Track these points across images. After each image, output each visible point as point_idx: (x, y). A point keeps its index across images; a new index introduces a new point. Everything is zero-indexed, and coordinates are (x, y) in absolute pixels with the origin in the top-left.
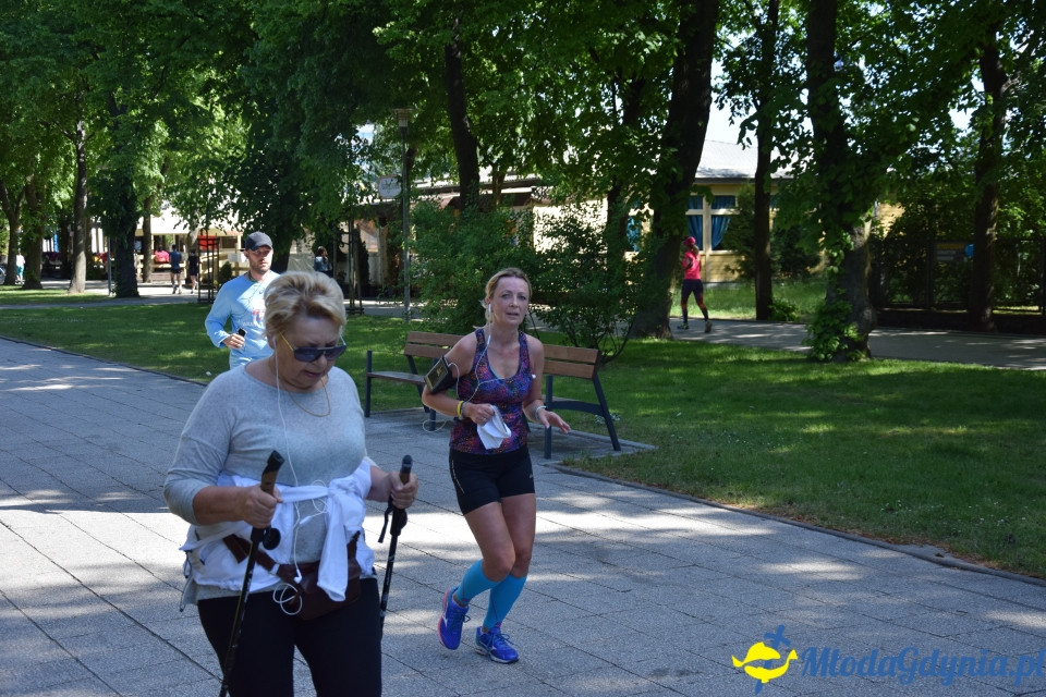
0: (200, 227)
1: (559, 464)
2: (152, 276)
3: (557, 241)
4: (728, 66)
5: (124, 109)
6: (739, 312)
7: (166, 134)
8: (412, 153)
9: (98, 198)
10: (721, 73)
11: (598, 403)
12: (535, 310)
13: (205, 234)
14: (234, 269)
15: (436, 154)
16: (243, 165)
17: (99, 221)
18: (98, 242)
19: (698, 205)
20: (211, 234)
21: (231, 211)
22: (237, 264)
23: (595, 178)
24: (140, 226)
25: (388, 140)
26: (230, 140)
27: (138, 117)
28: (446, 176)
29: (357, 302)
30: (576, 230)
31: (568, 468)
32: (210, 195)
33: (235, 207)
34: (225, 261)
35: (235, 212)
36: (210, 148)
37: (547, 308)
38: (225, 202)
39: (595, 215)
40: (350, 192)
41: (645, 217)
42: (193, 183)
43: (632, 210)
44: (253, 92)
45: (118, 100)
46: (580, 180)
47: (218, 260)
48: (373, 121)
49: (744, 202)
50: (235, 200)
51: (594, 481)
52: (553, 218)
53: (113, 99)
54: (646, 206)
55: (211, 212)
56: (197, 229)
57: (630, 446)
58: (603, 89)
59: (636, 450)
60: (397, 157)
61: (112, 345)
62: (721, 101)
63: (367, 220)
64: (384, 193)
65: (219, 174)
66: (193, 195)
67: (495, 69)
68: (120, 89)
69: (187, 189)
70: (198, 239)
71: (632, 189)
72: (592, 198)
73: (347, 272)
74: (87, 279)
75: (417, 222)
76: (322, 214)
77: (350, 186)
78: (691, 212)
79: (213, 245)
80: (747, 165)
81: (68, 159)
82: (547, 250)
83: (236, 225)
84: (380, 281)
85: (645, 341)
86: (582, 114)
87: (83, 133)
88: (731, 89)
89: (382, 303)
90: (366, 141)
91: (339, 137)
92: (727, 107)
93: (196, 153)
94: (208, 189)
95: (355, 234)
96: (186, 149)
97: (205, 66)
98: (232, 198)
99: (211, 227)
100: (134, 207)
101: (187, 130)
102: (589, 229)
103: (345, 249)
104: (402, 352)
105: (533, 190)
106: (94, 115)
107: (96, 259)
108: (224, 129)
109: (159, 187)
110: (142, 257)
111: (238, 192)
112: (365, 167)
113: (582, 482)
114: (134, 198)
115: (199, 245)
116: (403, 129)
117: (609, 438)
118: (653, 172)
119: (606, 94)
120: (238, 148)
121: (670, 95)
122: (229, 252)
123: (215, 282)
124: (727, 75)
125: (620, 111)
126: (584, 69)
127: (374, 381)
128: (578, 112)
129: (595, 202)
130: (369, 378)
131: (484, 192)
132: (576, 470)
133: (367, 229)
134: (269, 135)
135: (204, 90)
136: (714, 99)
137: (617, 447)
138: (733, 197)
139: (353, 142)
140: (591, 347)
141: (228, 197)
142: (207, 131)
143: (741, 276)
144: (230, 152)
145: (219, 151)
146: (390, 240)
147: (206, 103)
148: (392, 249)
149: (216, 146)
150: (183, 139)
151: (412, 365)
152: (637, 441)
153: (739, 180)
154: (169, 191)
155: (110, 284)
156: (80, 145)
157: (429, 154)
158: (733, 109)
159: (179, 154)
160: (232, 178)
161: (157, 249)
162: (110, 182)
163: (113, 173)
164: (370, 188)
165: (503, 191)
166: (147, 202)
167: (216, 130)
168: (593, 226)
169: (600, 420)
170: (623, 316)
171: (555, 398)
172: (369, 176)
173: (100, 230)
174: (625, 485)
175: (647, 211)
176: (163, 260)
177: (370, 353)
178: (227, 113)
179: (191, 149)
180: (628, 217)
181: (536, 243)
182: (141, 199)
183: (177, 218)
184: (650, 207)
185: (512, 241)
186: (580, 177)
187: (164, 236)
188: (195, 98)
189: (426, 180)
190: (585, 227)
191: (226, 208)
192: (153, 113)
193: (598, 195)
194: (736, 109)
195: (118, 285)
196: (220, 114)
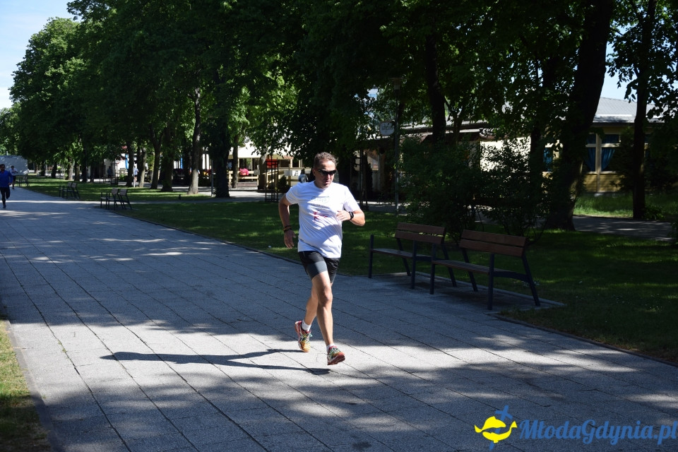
0: (268, 153)
1: (498, 314)
2: (238, 184)
3: (498, 164)
4: (617, 48)
5: (224, 80)
6: (620, 213)
7: (248, 95)
8: (402, 107)
9: (207, 135)
10: (612, 52)
11: (525, 273)
12: (481, 210)
13: (270, 158)
14: (288, 180)
15: (417, 107)
16: (295, 114)
17: (207, 150)
18: (206, 162)
19: (593, 141)
20: (274, 158)
21: (287, 143)
22: (290, 177)
23: (523, 122)
24: (231, 153)
25: (386, 98)
26: (287, 99)
27: (232, 84)
28: (423, 121)
29: (364, 202)
30: (510, 157)
31: (504, 317)
32: (274, 134)
33: (289, 141)
34: (282, 175)
35: (289, 144)
36: (275, 103)
37: (490, 209)
38: (283, 138)
39: (523, 147)
40: (361, 131)
41: (557, 149)
42: (263, 126)
43: (548, 144)
44: (302, 68)
45: (220, 74)
46: (513, 124)
47: (278, 174)
48: (377, 87)
49: (625, 138)
50: (290, 136)
51: (522, 327)
52: (495, 148)
53: (217, 73)
54: (558, 141)
55: (275, 145)
56: (266, 155)
57: (547, 303)
58: (530, 64)
59: (551, 306)
60: (392, 109)
61: (212, 227)
62: (612, 71)
63: (371, 150)
64: (383, 132)
65: (280, 120)
66: (264, 133)
67: (457, 52)
68: (222, 67)
69: (260, 129)
70: (266, 161)
71: (548, 131)
72: (521, 136)
73: (359, 183)
74: (199, 185)
75: (404, 151)
76: (344, 145)
77: (362, 128)
78: (588, 146)
79: (275, 165)
80: (628, 113)
81: (190, 111)
82: (491, 170)
83: (290, 152)
84: (379, 189)
85: (556, 232)
86: (515, 80)
87: (199, 95)
88: (619, 63)
89: (381, 203)
90: (373, 99)
91: (356, 96)
92: (617, 75)
93: (267, 107)
94: (272, 129)
95: (364, 159)
96: (260, 105)
97: (274, 52)
98: (288, 135)
99: (274, 153)
100: (229, 141)
101: (261, 92)
102: (520, 156)
103: (357, 168)
104: (394, 235)
105: (481, 131)
106: (206, 84)
107: (205, 173)
108: (284, 92)
109: (243, 129)
110: (231, 172)
111: (291, 132)
112: (372, 115)
113: (514, 326)
114: (229, 135)
115: (267, 165)
116: (397, 91)
117: (532, 297)
118: (563, 119)
119: (532, 68)
120: (292, 103)
121: (576, 68)
122: (285, 170)
123: (276, 188)
124: (616, 53)
125: (541, 78)
126: (517, 50)
127: (374, 254)
128: (513, 79)
129: (523, 138)
130: (372, 253)
131: (447, 132)
132: (508, 319)
133: (372, 156)
134: (312, 95)
135: (272, 67)
136: (608, 70)
137: (538, 304)
138: (618, 136)
139: (365, 100)
140: (520, 235)
141: (285, 135)
142: (273, 92)
143: (622, 189)
144: (287, 106)
145: (281, 106)
146: (386, 163)
147: (273, 77)
148: (387, 168)
149: (278, 102)
150: (259, 98)
151: (399, 244)
152: (551, 300)
153: (621, 124)
154: (250, 131)
155: (212, 189)
156: (197, 102)
157: (413, 107)
158: (620, 76)
159: (257, 108)
160: (288, 122)
161: (241, 167)
162: (214, 125)
163: (216, 119)
164: (374, 129)
165: (461, 131)
166: (236, 138)
167: (279, 92)
168: (523, 154)
169: (526, 284)
170: (542, 214)
171: (496, 270)
172: (374, 122)
173: (208, 155)
174: (544, 330)
175: (559, 145)
176: (245, 174)
177: (372, 236)
178: (286, 82)
179: (263, 104)
180: (545, 148)
181: (484, 165)
182: (232, 136)
183: (253, 148)
184: (560, 142)
185: (468, 164)
186: (513, 121)
187: (245, 159)
188: (266, 73)
189: (411, 124)
190: (517, 155)
191: (284, 141)
192: (241, 82)
193: (525, 133)
194: (623, 76)
195: (217, 189)
196: (281, 81)
